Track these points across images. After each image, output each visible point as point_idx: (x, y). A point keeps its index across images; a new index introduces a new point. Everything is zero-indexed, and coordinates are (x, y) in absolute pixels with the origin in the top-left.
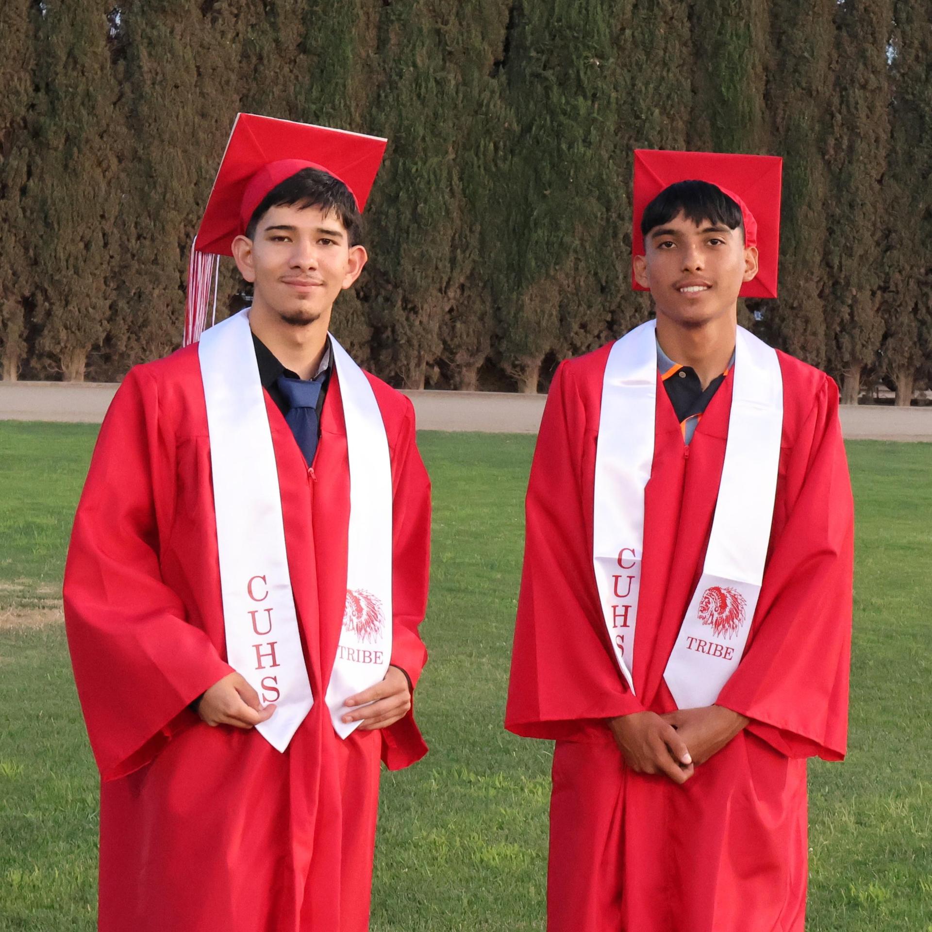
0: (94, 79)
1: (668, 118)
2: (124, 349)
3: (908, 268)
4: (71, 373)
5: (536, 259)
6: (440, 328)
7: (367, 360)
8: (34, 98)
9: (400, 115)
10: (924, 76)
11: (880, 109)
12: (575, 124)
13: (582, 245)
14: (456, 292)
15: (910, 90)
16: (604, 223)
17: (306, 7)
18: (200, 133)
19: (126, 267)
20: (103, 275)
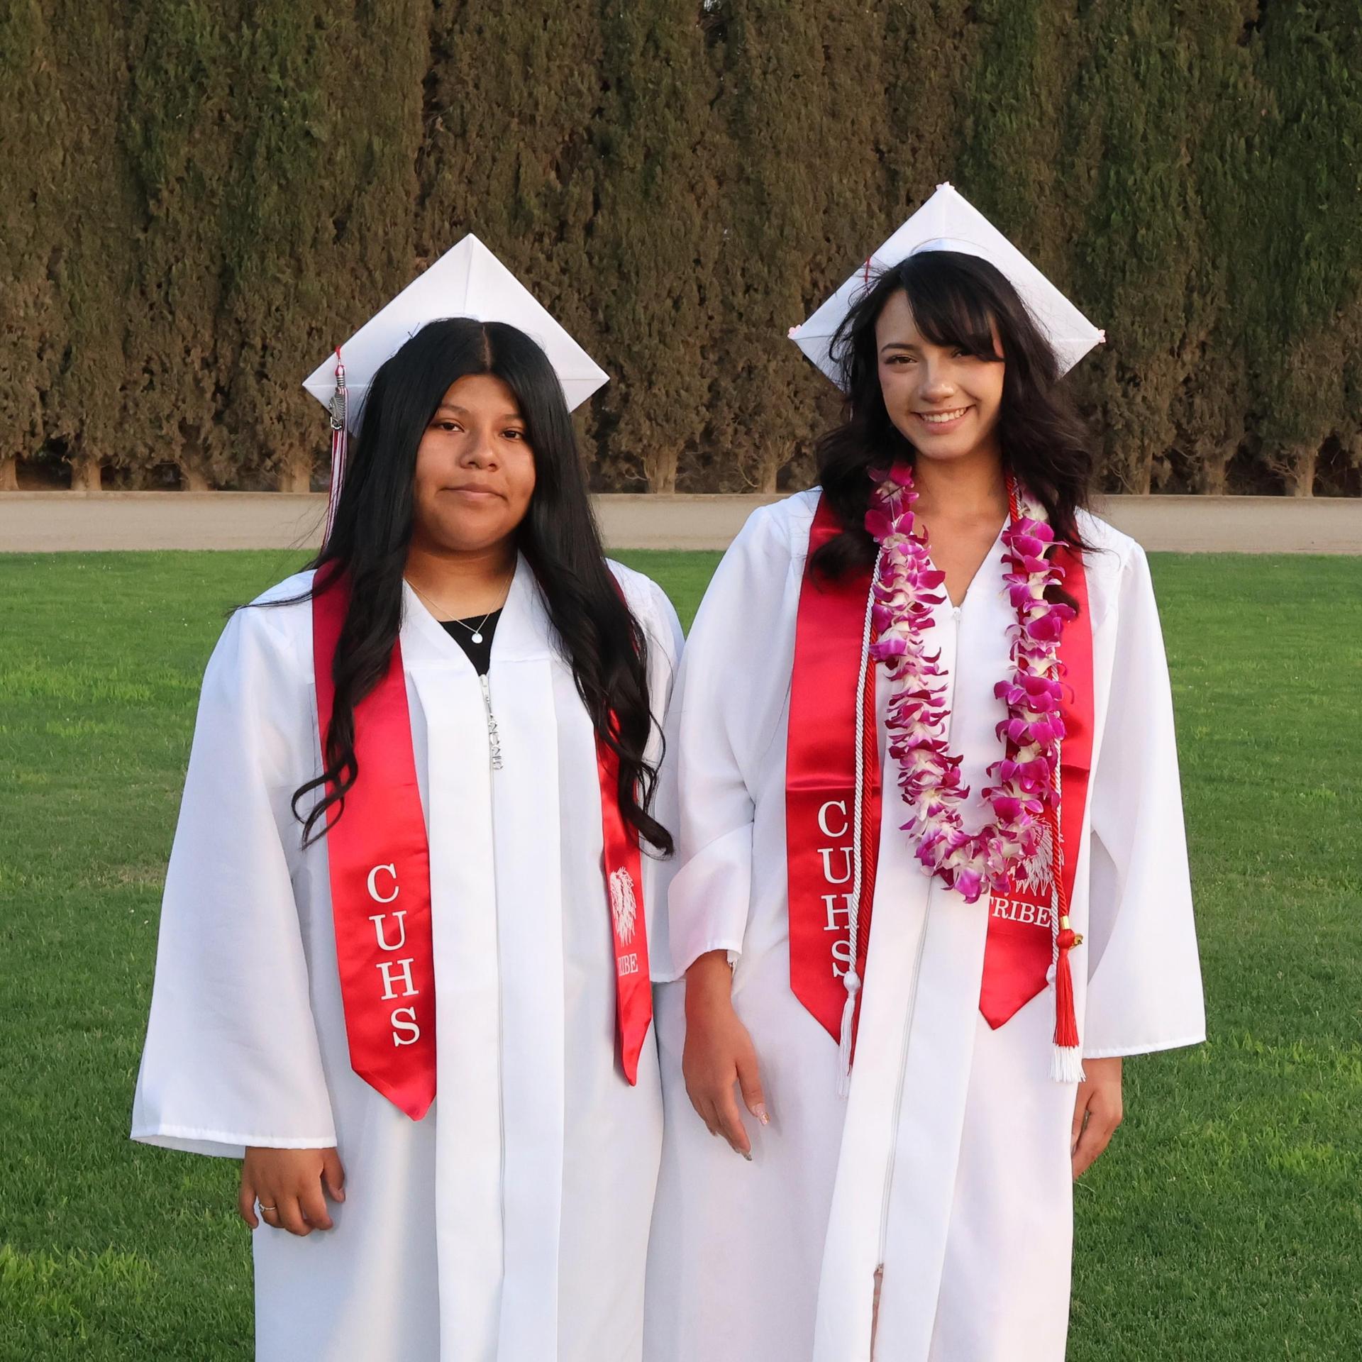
0: (683, 71)
2: (729, 446)
4: (657, 483)
5: (1308, 303)
6: (1171, 405)
8: (602, 100)
9: (1111, 104)
14: (1193, 353)
18: (831, 140)
19: (731, 331)
20: (699, 344)
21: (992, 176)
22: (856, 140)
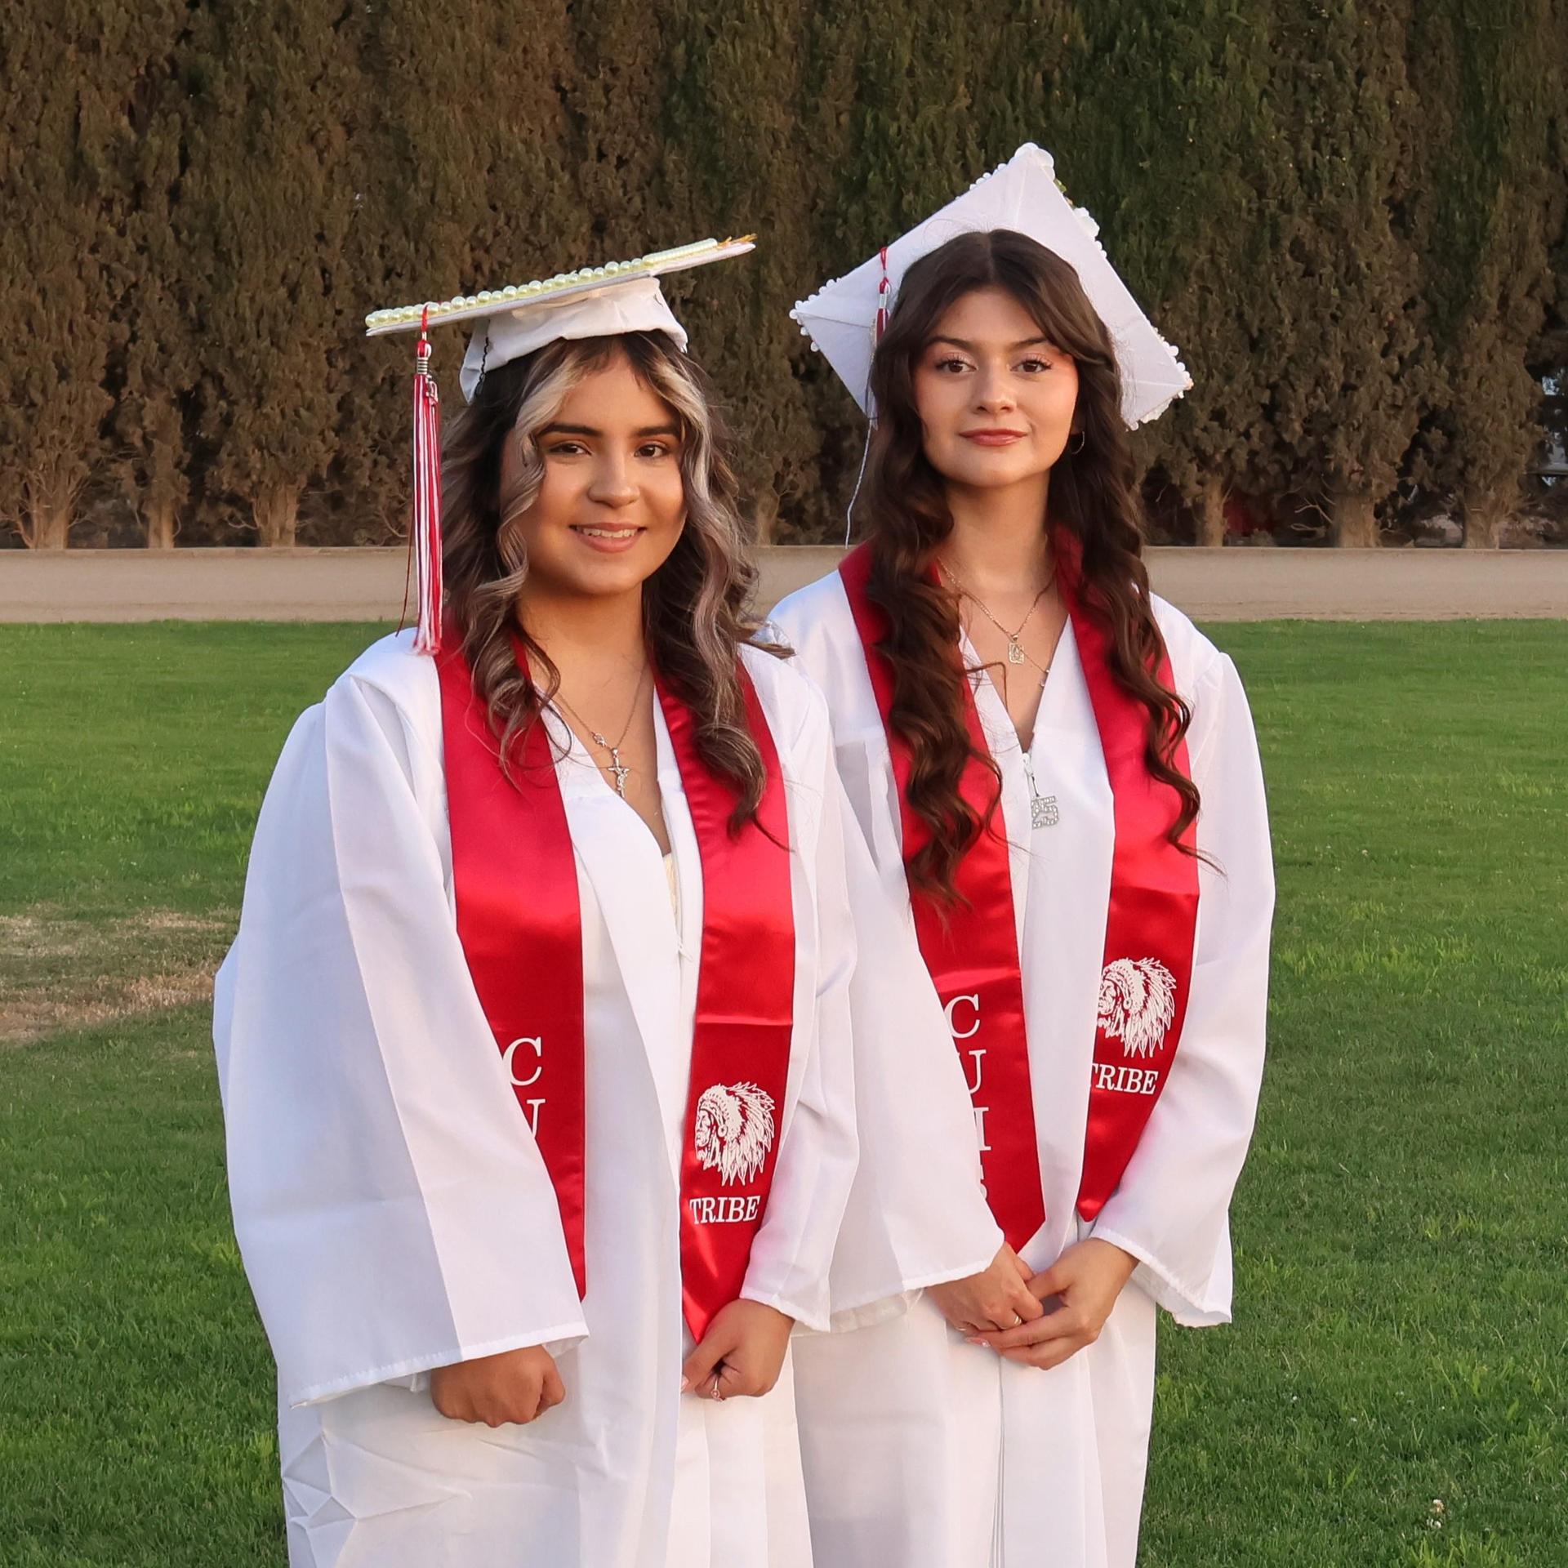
1: (1371, 14)
2: (366, 483)
4: (271, 529)
7: (816, 491)
8: (189, 20)
9: (866, 26)
12: (1195, 33)
13: (1213, 261)
16: (1253, 219)
18: (495, 73)
20: (324, 348)
21: (711, 124)
22: (529, 76)
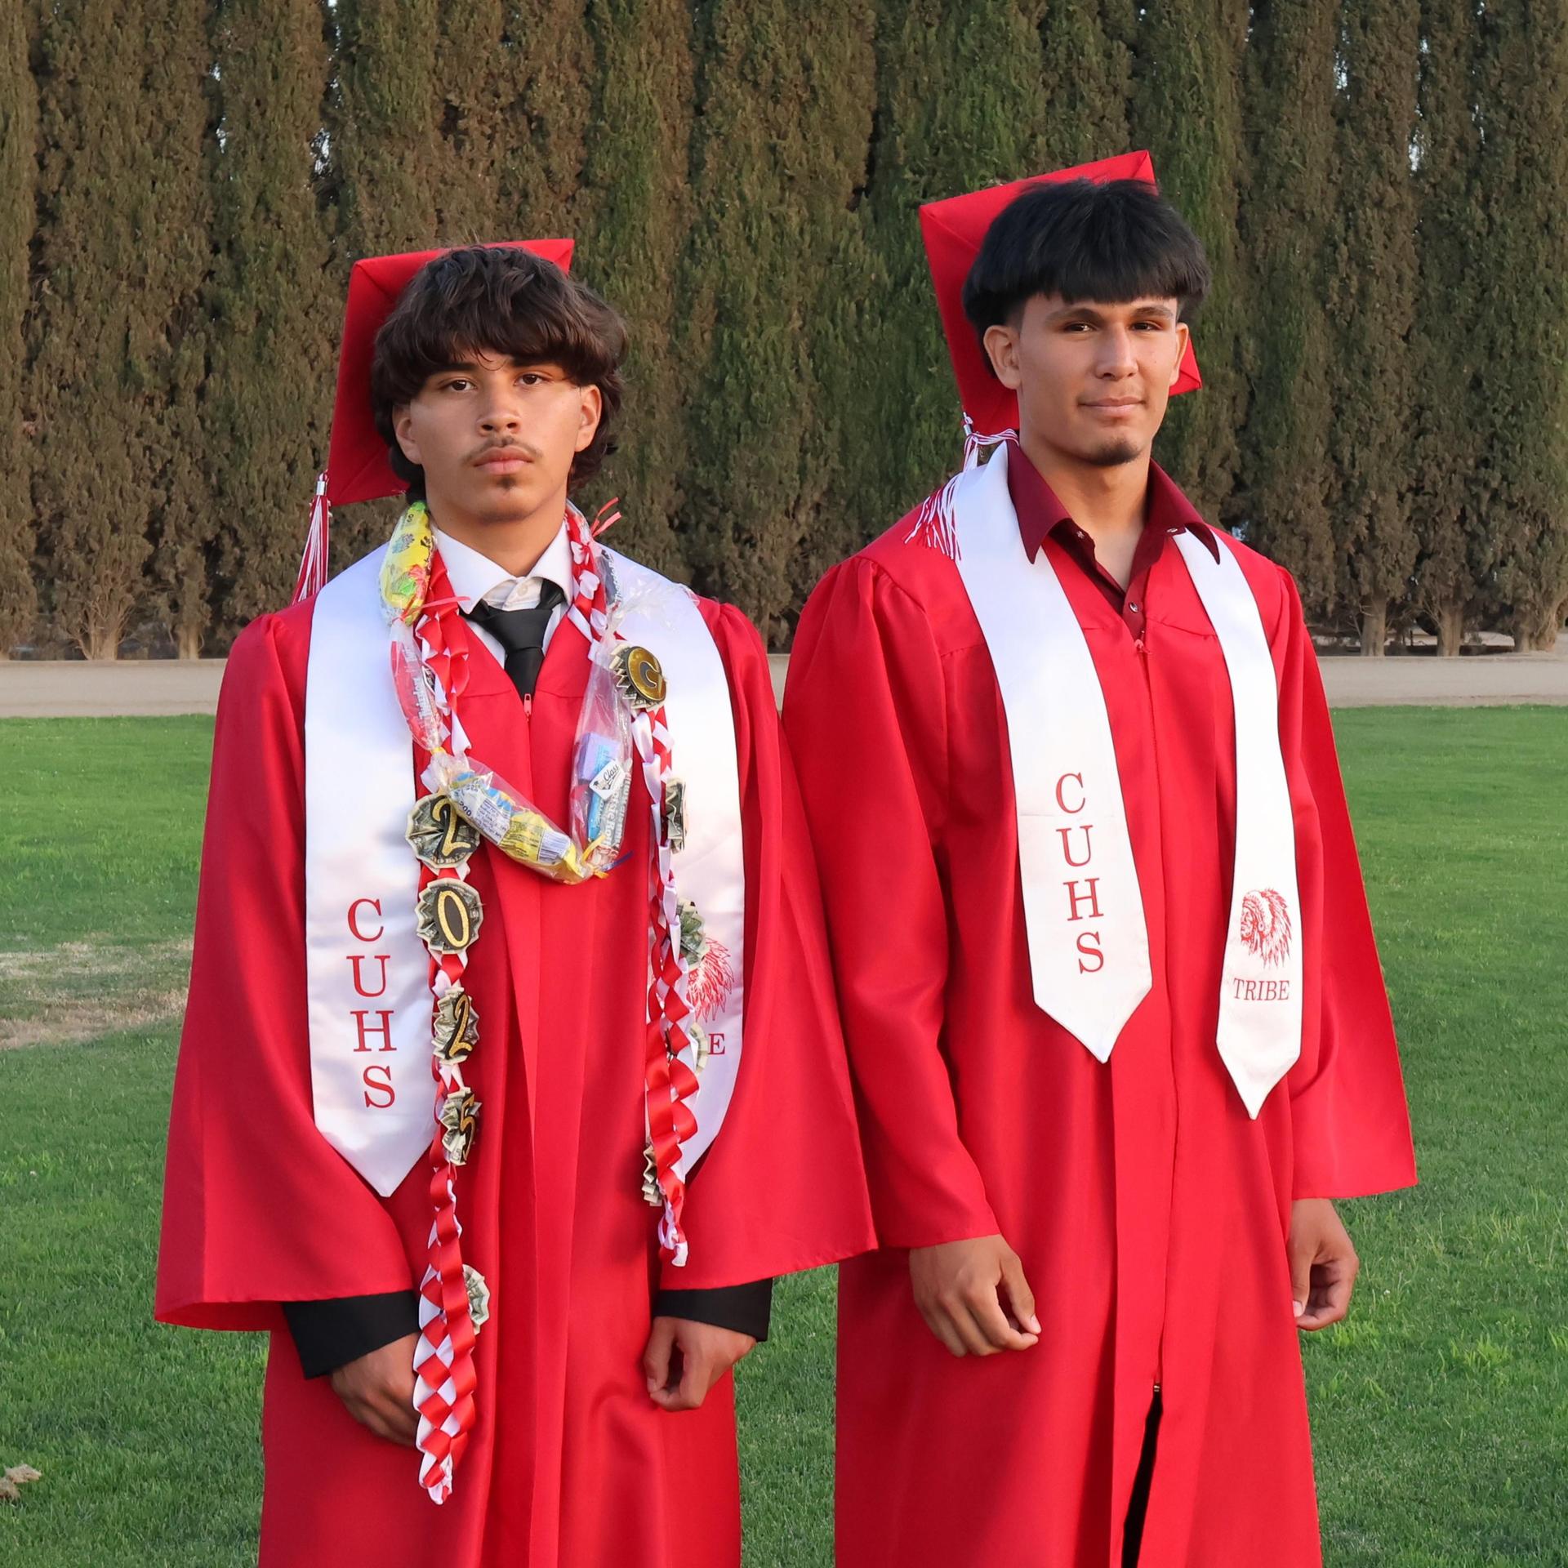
0: (293, 232)
3: (1449, 458)
6: (787, 566)
8: (212, 263)
9: (723, 268)
10: (1463, 188)
11: (1404, 235)
14: (808, 514)
15: (1445, 207)
17: (587, 122)
